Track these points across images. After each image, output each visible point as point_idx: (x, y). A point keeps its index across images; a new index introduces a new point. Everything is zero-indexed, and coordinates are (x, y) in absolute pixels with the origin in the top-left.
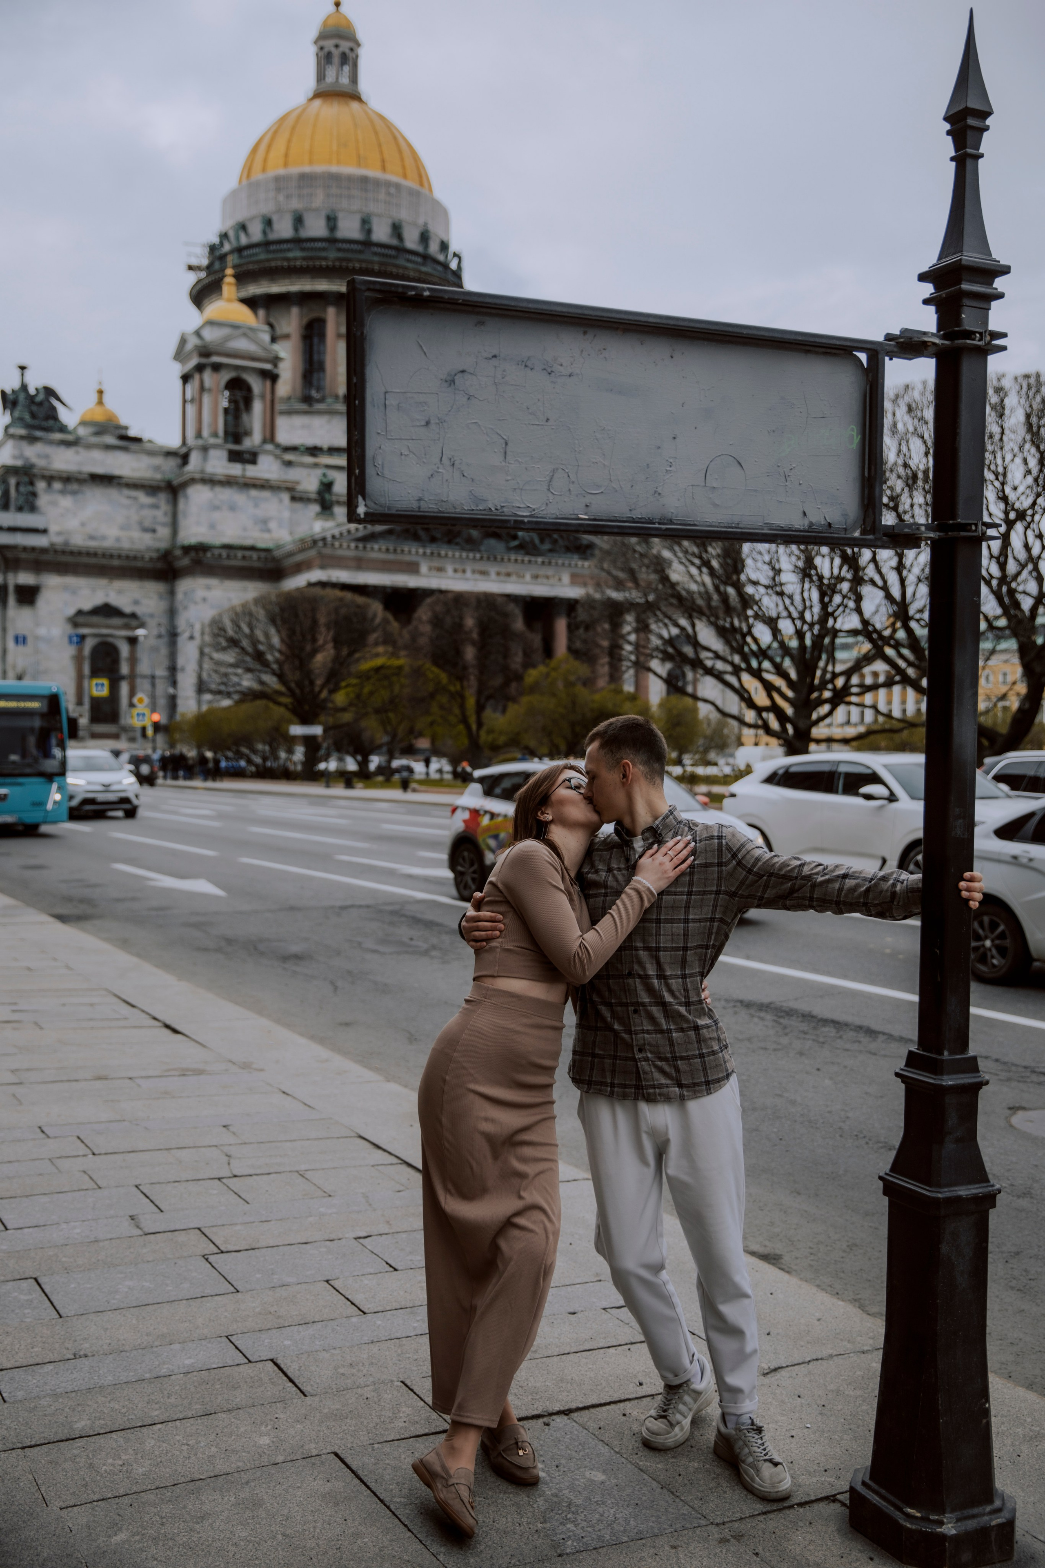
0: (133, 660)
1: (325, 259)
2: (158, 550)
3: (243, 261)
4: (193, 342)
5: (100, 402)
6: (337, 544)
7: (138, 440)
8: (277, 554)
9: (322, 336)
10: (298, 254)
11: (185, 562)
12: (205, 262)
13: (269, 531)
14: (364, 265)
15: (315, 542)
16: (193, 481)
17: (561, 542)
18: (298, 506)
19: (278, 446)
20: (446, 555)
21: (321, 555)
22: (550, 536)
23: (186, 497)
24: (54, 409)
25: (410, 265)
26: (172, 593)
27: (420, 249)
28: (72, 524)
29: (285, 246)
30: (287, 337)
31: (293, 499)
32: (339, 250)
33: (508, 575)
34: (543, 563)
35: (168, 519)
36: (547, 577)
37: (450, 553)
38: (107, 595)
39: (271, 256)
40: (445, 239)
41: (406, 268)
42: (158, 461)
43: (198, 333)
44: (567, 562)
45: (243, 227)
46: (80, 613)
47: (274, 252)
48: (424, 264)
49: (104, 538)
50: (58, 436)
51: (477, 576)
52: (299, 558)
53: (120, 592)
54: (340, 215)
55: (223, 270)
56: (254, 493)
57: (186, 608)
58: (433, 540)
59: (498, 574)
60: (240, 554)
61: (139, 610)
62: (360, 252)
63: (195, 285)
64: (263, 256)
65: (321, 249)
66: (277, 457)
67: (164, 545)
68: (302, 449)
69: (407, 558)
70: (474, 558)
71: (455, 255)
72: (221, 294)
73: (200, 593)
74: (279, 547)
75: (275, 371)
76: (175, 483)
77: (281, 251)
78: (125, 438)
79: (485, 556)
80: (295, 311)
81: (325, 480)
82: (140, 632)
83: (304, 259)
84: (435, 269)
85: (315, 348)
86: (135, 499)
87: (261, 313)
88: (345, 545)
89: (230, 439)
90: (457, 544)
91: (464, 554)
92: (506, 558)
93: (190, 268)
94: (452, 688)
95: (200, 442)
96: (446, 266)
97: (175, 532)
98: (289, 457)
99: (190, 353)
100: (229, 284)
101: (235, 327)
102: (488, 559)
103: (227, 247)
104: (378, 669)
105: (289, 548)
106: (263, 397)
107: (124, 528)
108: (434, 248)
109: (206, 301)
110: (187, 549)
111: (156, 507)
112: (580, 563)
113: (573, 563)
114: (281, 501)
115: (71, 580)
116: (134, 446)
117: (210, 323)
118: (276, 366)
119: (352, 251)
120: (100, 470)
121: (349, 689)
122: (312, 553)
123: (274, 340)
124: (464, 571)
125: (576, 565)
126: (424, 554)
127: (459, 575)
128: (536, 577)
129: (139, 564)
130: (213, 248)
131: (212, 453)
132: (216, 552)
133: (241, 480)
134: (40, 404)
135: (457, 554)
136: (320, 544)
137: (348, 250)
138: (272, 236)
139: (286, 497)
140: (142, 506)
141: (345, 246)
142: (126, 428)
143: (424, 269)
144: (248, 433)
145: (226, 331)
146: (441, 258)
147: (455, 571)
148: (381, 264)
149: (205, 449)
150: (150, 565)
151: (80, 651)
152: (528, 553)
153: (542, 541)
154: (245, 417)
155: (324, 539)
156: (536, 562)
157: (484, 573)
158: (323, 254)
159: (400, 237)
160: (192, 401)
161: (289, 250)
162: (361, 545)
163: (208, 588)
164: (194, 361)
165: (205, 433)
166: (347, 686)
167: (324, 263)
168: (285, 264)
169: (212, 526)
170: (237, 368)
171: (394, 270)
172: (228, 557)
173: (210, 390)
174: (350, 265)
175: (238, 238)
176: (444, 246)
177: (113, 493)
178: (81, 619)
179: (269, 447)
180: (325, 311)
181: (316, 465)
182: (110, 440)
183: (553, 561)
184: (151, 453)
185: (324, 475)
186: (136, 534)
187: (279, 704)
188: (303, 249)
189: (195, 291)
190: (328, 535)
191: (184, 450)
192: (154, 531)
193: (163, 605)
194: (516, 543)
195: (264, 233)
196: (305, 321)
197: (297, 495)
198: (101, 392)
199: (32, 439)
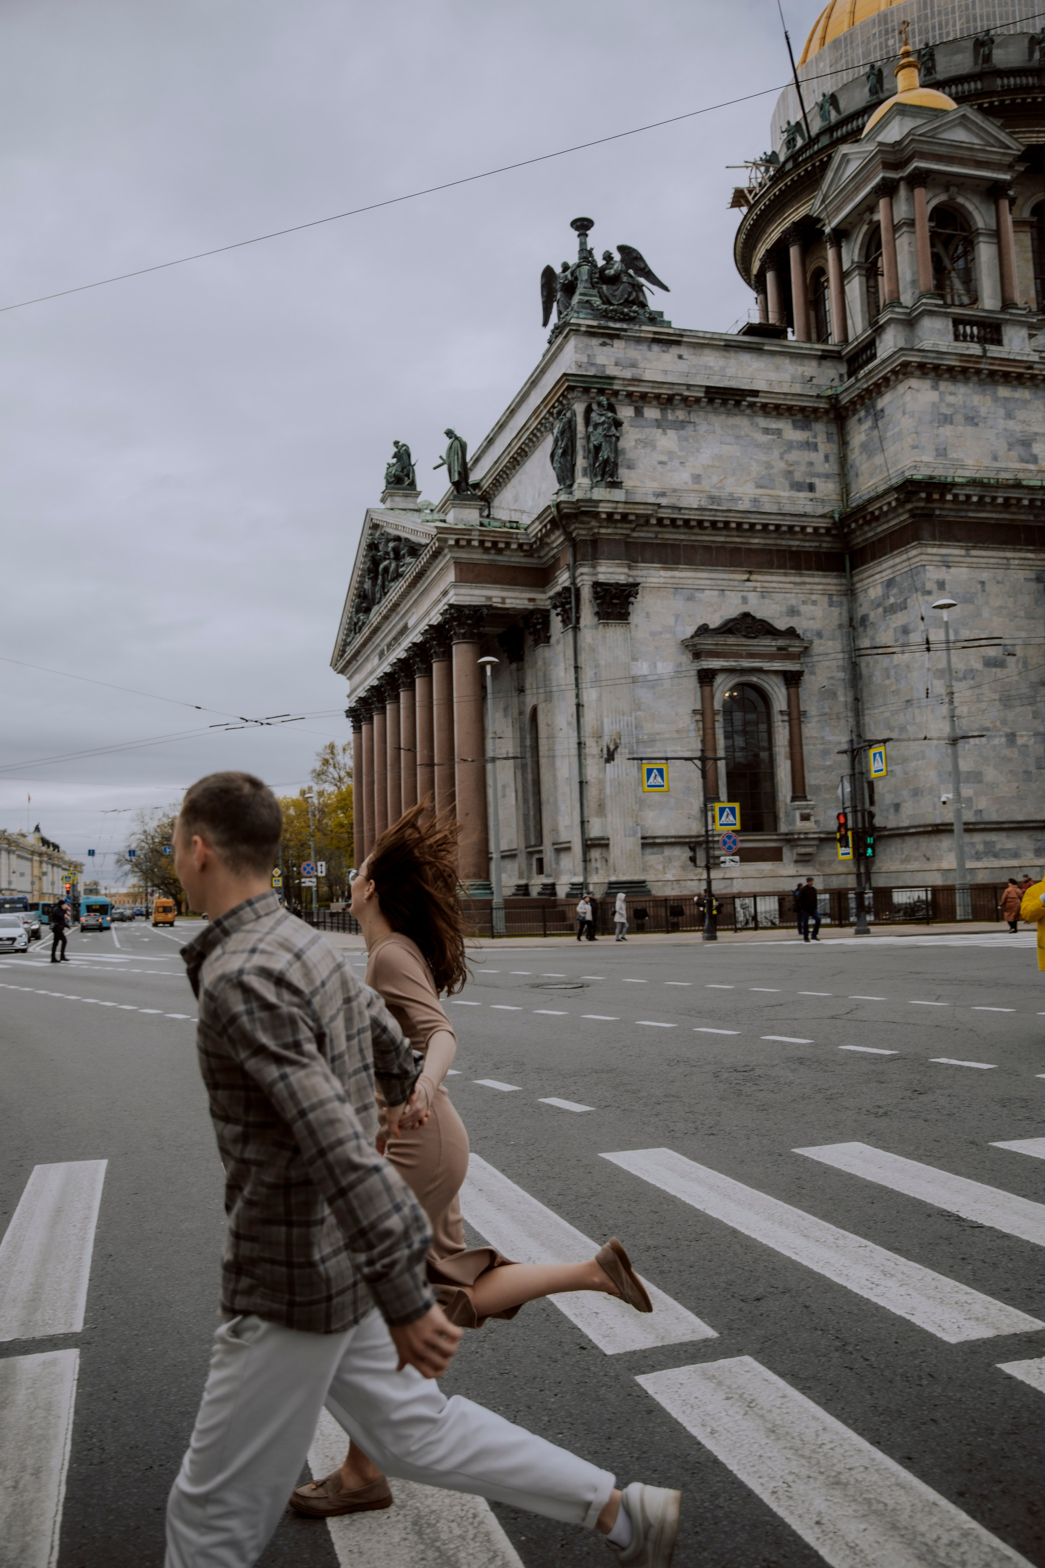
0: (794, 716)
2: (824, 519)
23: (871, 417)
24: (639, 288)
26: (851, 593)
28: (680, 478)
35: (832, 467)
38: (745, 600)
42: (808, 368)
46: (703, 630)
50: (648, 329)
53: (764, 594)
60: (1000, 495)
61: (801, 625)
66: (1029, 333)
67: (831, 509)
76: (846, 397)
86: (779, 432)
95: (900, 313)
97: (845, 490)
106: (993, 233)
107: (764, 481)
111: (811, 446)
115: (684, 575)
116: (771, 343)
120: (720, 383)
129: (796, 541)
131: (926, 324)
133: (981, 368)
134: (614, 280)
140: (790, 446)
149: (911, 321)
150: (810, 545)
151: (707, 699)
165: (905, 297)
170: (950, 181)
172: (980, 502)
173: (908, 225)
177: (742, 423)
178: (708, 643)
184: (798, 356)
186: (784, 493)
192: (811, 488)
193: (838, 614)
199: (609, 336)
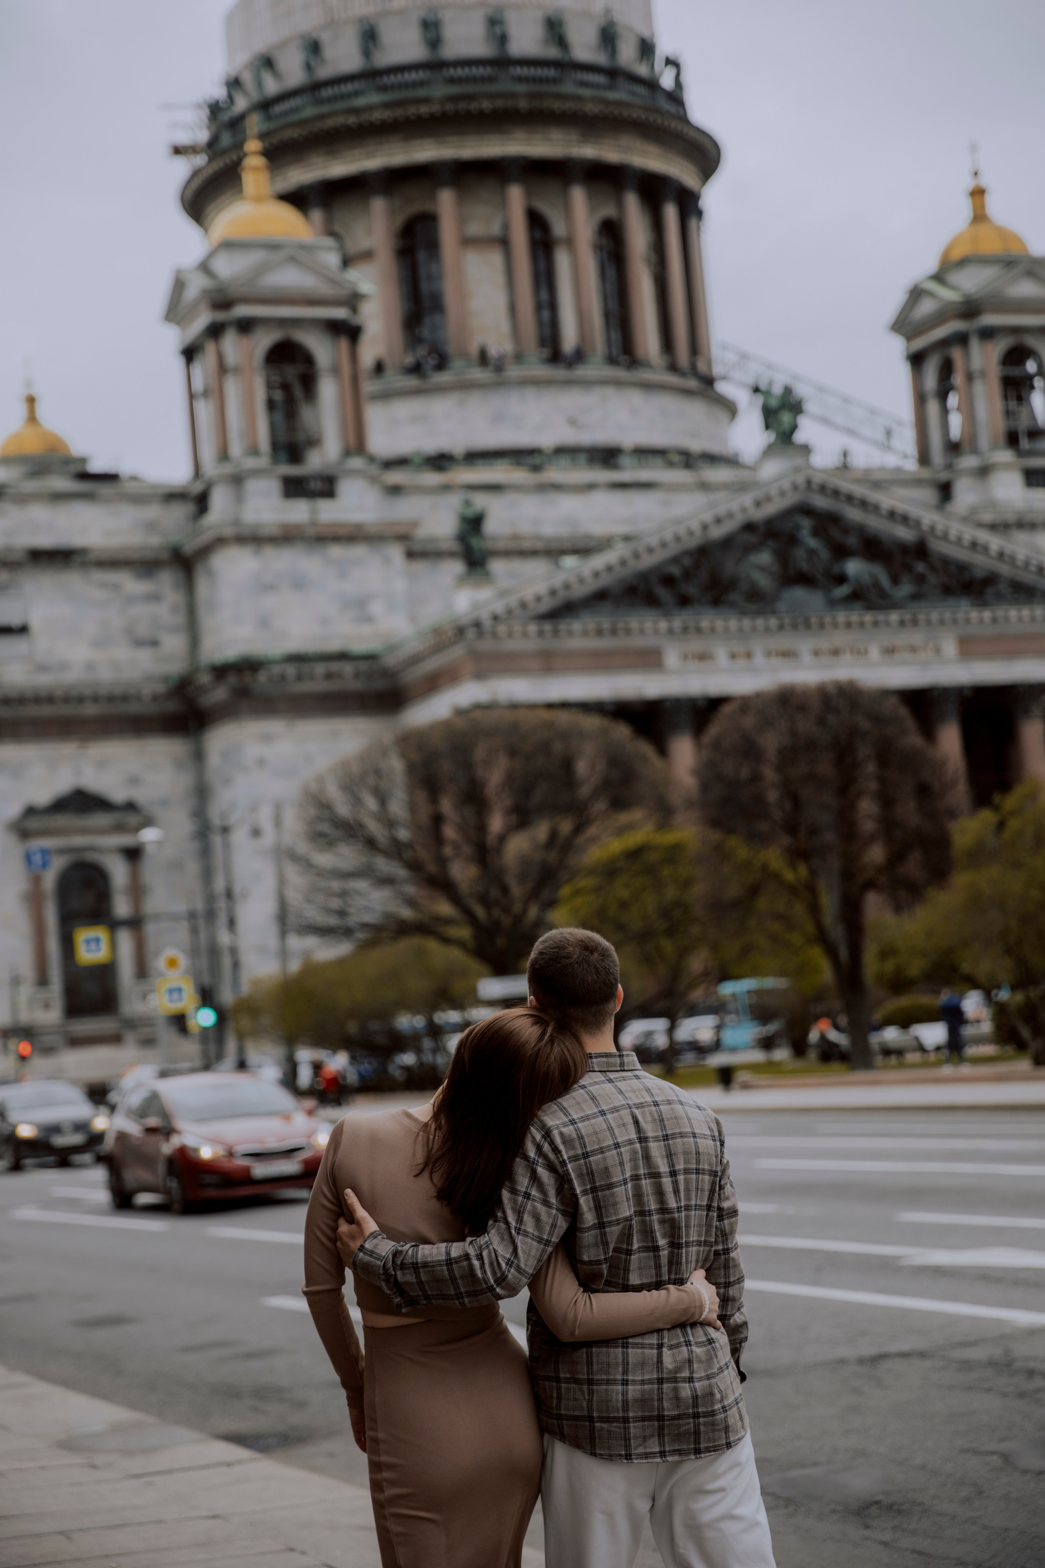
0: (137, 891)
1: (426, 100)
2: (165, 679)
3: (273, 125)
4: (196, 285)
5: (32, 418)
6: (502, 629)
7: (110, 478)
8: (391, 661)
9: (433, 246)
10: (374, 98)
11: (219, 694)
12: (203, 136)
13: (368, 619)
14: (499, 103)
15: (460, 631)
16: (220, 542)
17: (932, 579)
18: (420, 567)
19: (371, 459)
20: (713, 630)
21: (475, 655)
22: (909, 568)
23: (210, 573)
25: (586, 92)
26: (199, 756)
27: (601, 59)
29: (349, 87)
30: (367, 256)
31: (411, 555)
32: (452, 81)
33: (836, 652)
34: (902, 623)
35: (180, 619)
36: (913, 649)
37: (719, 623)
38: (78, 773)
39: (325, 109)
40: (646, 34)
41: (578, 98)
42: (153, 512)
43: (204, 267)
44: (948, 616)
45: (268, 62)
46: (31, 811)
47: (330, 100)
48: (611, 87)
49: (63, 666)
51: (776, 662)
52: (432, 664)
53: (102, 764)
54: (446, 16)
55: (238, 146)
56: (336, 551)
57: (227, 781)
58: (684, 601)
59: (816, 653)
60: (320, 669)
61: (139, 795)
62: (491, 79)
63: (188, 183)
64: (309, 112)
65: (415, 85)
66: (373, 480)
67: (176, 667)
68: (417, 460)
69: (638, 642)
70: (767, 630)
71: (669, 62)
72: (240, 190)
73: (253, 750)
74: (392, 648)
75: (355, 321)
76: (189, 548)
77: (343, 97)
78: (84, 476)
79: (787, 621)
80: (379, 205)
81: (470, 512)
82: (149, 835)
83: (387, 105)
84: (633, 94)
85: (422, 271)
86: (116, 587)
87: (317, 215)
88: (517, 628)
89: (283, 456)
90: (732, 605)
91: (746, 623)
92: (828, 620)
93: (178, 151)
94: (789, 876)
95: (227, 469)
96: (652, 85)
97: (195, 641)
98: (395, 477)
99: (195, 305)
100: (255, 169)
101: (273, 247)
102: (795, 627)
103: (241, 104)
104: (635, 854)
105: (414, 646)
106: (336, 370)
107: (99, 643)
108: (627, 54)
109: (211, 209)
110: (221, 671)
111: (154, 598)
112: (974, 614)
113: (960, 615)
114: (387, 561)
116: (104, 489)
117: (228, 245)
118: (354, 310)
119: (475, 80)
120: (45, 541)
121: (579, 901)
122: (457, 652)
123: (347, 262)
124: (749, 655)
125: (968, 621)
126: (671, 632)
127: (741, 663)
128: (890, 651)
129: (134, 708)
130: (215, 109)
131: (254, 486)
132: (276, 670)
133: (310, 531)
135: (733, 623)
136: (471, 633)
137: (467, 80)
138: (324, 72)
139: (396, 552)
140: (130, 600)
141: (460, 72)
142: (83, 460)
143: (611, 95)
144: (314, 442)
145: (255, 257)
146: (642, 70)
147: (733, 656)
148: (531, 96)
149: (237, 480)
150: (153, 709)
151: (36, 880)
152: (870, 607)
153: (895, 580)
154: (306, 413)
155: (477, 624)
156: (888, 624)
157: (788, 654)
158: (421, 93)
159: (561, 41)
160: (206, 393)
161: (356, 94)
162: (547, 627)
163: (267, 738)
164: (203, 320)
165: (236, 449)
166: (577, 893)
167: (424, 110)
168: (352, 120)
169: (264, 623)
170: (283, 322)
171: (557, 105)
172: (300, 678)
173: (237, 370)
174: (474, 106)
175: (259, 84)
176: (646, 48)
177: (74, 581)
178: (34, 824)
179: (356, 463)
180: (433, 198)
181: (446, 488)
182: (61, 483)
183: (921, 617)
184: (139, 499)
185: (467, 503)
186: (123, 653)
187: (446, 940)
188: (384, 89)
189: (189, 193)
190: (485, 615)
191: (198, 488)
192: (154, 643)
193: (184, 781)
194: (843, 591)
195: (309, 67)
196: (400, 220)
197: (417, 547)
198: (31, 401)
